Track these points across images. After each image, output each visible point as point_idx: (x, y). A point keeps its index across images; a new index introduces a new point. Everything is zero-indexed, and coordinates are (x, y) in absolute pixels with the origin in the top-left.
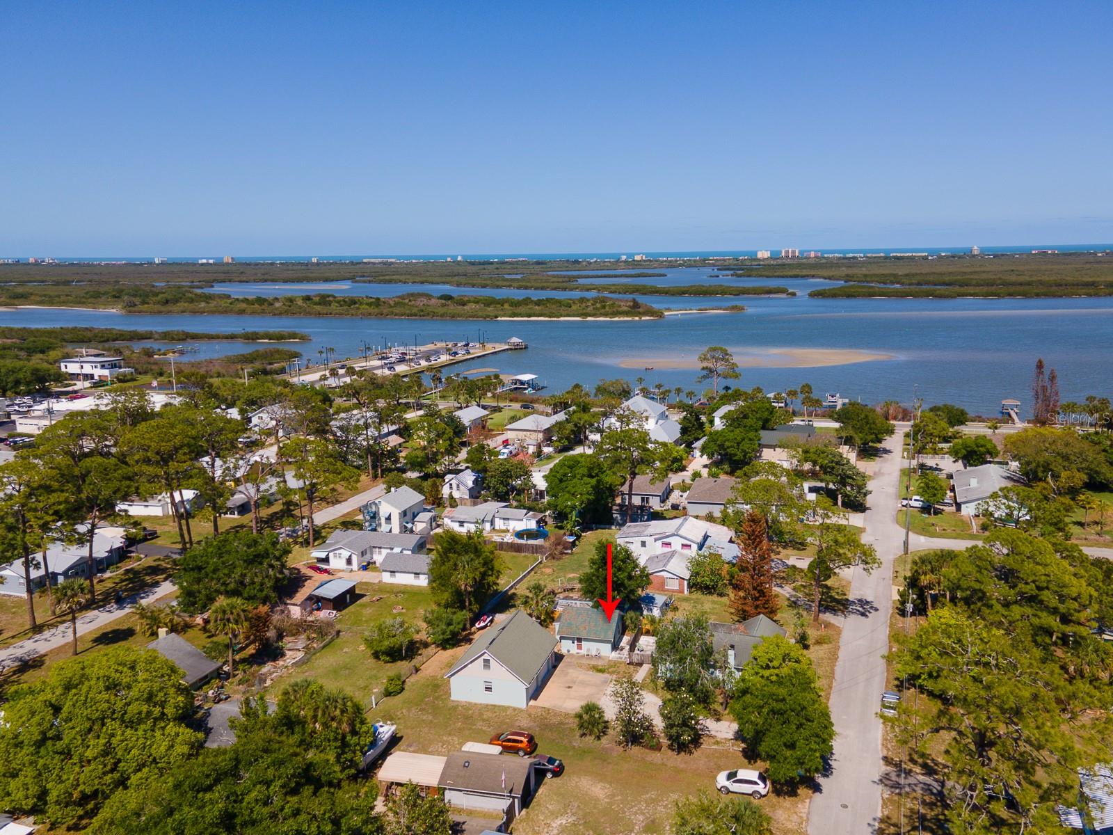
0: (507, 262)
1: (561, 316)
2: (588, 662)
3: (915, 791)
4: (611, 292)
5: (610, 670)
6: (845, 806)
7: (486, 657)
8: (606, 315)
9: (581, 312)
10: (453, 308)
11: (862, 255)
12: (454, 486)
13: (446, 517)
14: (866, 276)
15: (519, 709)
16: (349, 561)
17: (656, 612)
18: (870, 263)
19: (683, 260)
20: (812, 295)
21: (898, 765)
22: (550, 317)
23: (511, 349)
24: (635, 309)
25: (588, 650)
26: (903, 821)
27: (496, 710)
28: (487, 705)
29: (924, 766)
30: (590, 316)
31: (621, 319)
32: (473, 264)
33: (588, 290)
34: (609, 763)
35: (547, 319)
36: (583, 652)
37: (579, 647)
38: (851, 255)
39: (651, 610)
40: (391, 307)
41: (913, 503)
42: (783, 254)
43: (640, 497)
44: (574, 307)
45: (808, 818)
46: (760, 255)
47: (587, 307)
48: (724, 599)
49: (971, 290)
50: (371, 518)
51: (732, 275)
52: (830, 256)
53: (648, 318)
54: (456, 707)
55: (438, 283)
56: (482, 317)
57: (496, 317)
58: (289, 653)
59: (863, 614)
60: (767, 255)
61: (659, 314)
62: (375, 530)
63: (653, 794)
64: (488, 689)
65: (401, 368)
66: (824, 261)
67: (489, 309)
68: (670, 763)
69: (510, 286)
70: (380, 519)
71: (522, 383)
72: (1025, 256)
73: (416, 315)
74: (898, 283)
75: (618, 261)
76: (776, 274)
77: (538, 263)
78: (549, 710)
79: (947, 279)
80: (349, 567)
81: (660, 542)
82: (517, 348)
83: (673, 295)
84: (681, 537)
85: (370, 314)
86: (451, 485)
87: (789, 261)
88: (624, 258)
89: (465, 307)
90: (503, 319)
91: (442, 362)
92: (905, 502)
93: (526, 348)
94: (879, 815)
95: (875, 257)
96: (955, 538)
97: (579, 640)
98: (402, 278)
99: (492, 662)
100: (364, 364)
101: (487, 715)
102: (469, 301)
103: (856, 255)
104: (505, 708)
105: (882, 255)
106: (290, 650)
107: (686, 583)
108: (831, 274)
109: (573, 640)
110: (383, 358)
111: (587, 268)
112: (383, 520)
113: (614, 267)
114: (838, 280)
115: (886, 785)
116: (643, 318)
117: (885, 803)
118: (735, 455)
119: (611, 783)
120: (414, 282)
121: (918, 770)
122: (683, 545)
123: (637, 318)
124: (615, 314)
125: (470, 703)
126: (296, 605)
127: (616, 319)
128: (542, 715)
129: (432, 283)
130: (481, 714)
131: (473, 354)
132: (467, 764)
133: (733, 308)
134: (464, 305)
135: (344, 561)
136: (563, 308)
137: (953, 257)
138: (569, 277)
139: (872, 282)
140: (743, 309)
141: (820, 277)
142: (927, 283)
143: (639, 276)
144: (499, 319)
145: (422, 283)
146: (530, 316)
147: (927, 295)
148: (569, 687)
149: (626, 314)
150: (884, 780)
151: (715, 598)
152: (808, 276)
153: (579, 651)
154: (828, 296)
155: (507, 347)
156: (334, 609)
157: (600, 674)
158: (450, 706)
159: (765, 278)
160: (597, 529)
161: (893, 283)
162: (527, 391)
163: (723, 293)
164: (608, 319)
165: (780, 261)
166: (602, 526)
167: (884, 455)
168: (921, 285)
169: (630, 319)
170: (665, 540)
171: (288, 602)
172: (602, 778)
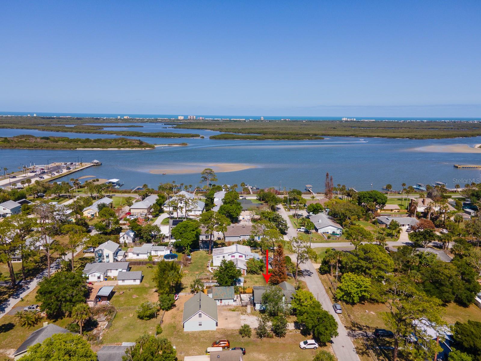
0: (61, 118)
1: (108, 148)
2: (226, 308)
3: (359, 336)
4: (123, 135)
5: (237, 310)
6: (343, 347)
7: (200, 313)
8: (129, 147)
9: (117, 146)
10: (51, 144)
11: (220, 119)
12: (126, 238)
13: (130, 252)
14: (227, 129)
15: (213, 331)
16: (99, 278)
17: (242, 284)
18: (225, 123)
19: (147, 119)
20: (211, 138)
21: (350, 328)
22: (103, 148)
23: (95, 165)
24: (141, 144)
25: (225, 303)
26: (362, 347)
27: (204, 332)
28: (200, 331)
29: (358, 327)
30: (122, 148)
31: (137, 149)
32: (44, 118)
33: (111, 134)
34: (259, 346)
35: (101, 149)
36: (223, 304)
37: (221, 302)
38: (216, 119)
39: (240, 284)
40: (16, 143)
41: (301, 230)
42: (189, 118)
43: (205, 236)
44: (113, 144)
45: (335, 353)
46: (180, 118)
47: (119, 143)
48: (259, 276)
49: (269, 136)
50: (99, 256)
51: (172, 127)
52: (208, 119)
53: (148, 149)
54: (188, 334)
55: (31, 129)
56: (68, 148)
57: (76, 148)
58: (100, 323)
59: (309, 275)
60: (182, 118)
61: (153, 147)
62: (101, 262)
63: (281, 355)
64: (200, 325)
65: (46, 177)
66: (206, 121)
67: (71, 144)
68: (280, 342)
69: (72, 131)
70: (103, 256)
71: (113, 183)
72: (279, 121)
73: (33, 147)
74: (241, 133)
75: (117, 119)
76: (191, 127)
77: (78, 119)
78: (225, 329)
79: (258, 131)
80: (99, 280)
81: (230, 256)
82: (97, 165)
83: (152, 137)
84: (239, 253)
85: (6, 147)
86: (124, 237)
87: (192, 121)
88: (119, 117)
89: (58, 143)
90: (80, 149)
91: (65, 173)
92: (299, 230)
93: (101, 164)
94: (354, 347)
95: (226, 120)
96: (321, 243)
97: (221, 300)
98: (9, 125)
99: (203, 315)
100: (24, 175)
101: (202, 335)
102: (59, 140)
103: (218, 119)
104: (208, 331)
105: (228, 119)
106: (100, 322)
107: (245, 271)
108: (213, 128)
109: (218, 300)
110: (33, 172)
111: (103, 122)
112: (105, 257)
113: (116, 122)
114: (217, 131)
115: (351, 336)
116: (146, 149)
117: (354, 342)
118: (234, 215)
119: (264, 353)
120: (17, 128)
121: (356, 329)
122: (239, 256)
123: (143, 149)
124: (133, 147)
125: (193, 332)
126: (92, 301)
127: (134, 149)
128: (223, 332)
129: (28, 129)
130: (200, 336)
131: (78, 168)
132: (218, 357)
133: (183, 144)
134: (57, 142)
135: (96, 278)
136: (107, 144)
137: (255, 121)
138: (98, 127)
139: (231, 132)
140: (187, 145)
141: (209, 129)
142: (252, 133)
143: (131, 127)
144: (77, 149)
145: (22, 128)
146: (93, 148)
147: (255, 138)
148: (226, 319)
149: (138, 147)
150: (349, 335)
151: (256, 275)
152: (204, 129)
153: (221, 304)
154: (217, 139)
155: (92, 164)
156: (108, 300)
157: (234, 312)
158: (185, 334)
159: (186, 129)
160: (194, 251)
161: (238, 133)
162: (116, 187)
163: (174, 136)
164: (130, 149)
165: (189, 121)
166: (195, 250)
167: (279, 210)
168: (249, 134)
169: (140, 149)
170: (233, 255)
171: (88, 300)
172: (260, 352)
